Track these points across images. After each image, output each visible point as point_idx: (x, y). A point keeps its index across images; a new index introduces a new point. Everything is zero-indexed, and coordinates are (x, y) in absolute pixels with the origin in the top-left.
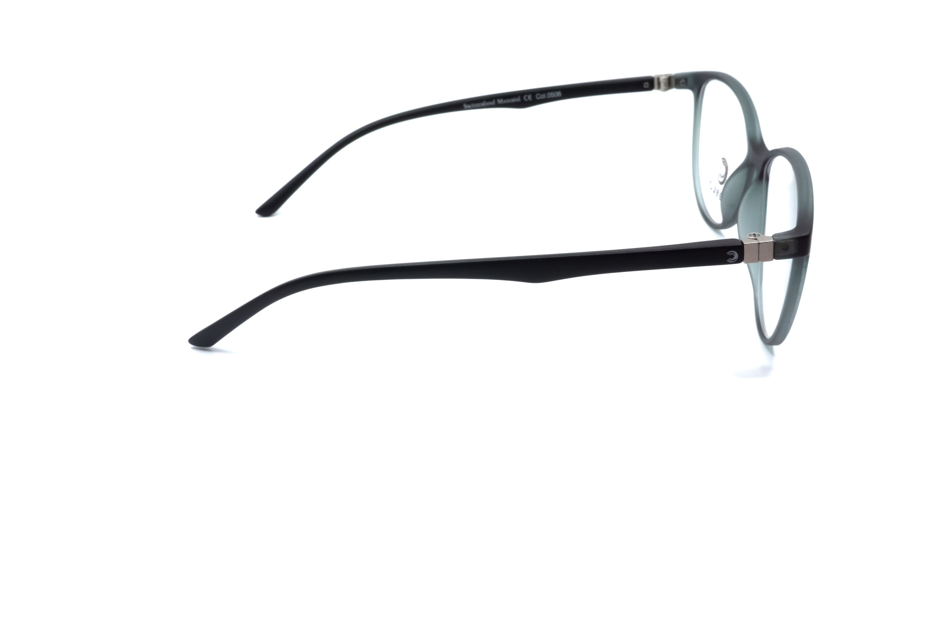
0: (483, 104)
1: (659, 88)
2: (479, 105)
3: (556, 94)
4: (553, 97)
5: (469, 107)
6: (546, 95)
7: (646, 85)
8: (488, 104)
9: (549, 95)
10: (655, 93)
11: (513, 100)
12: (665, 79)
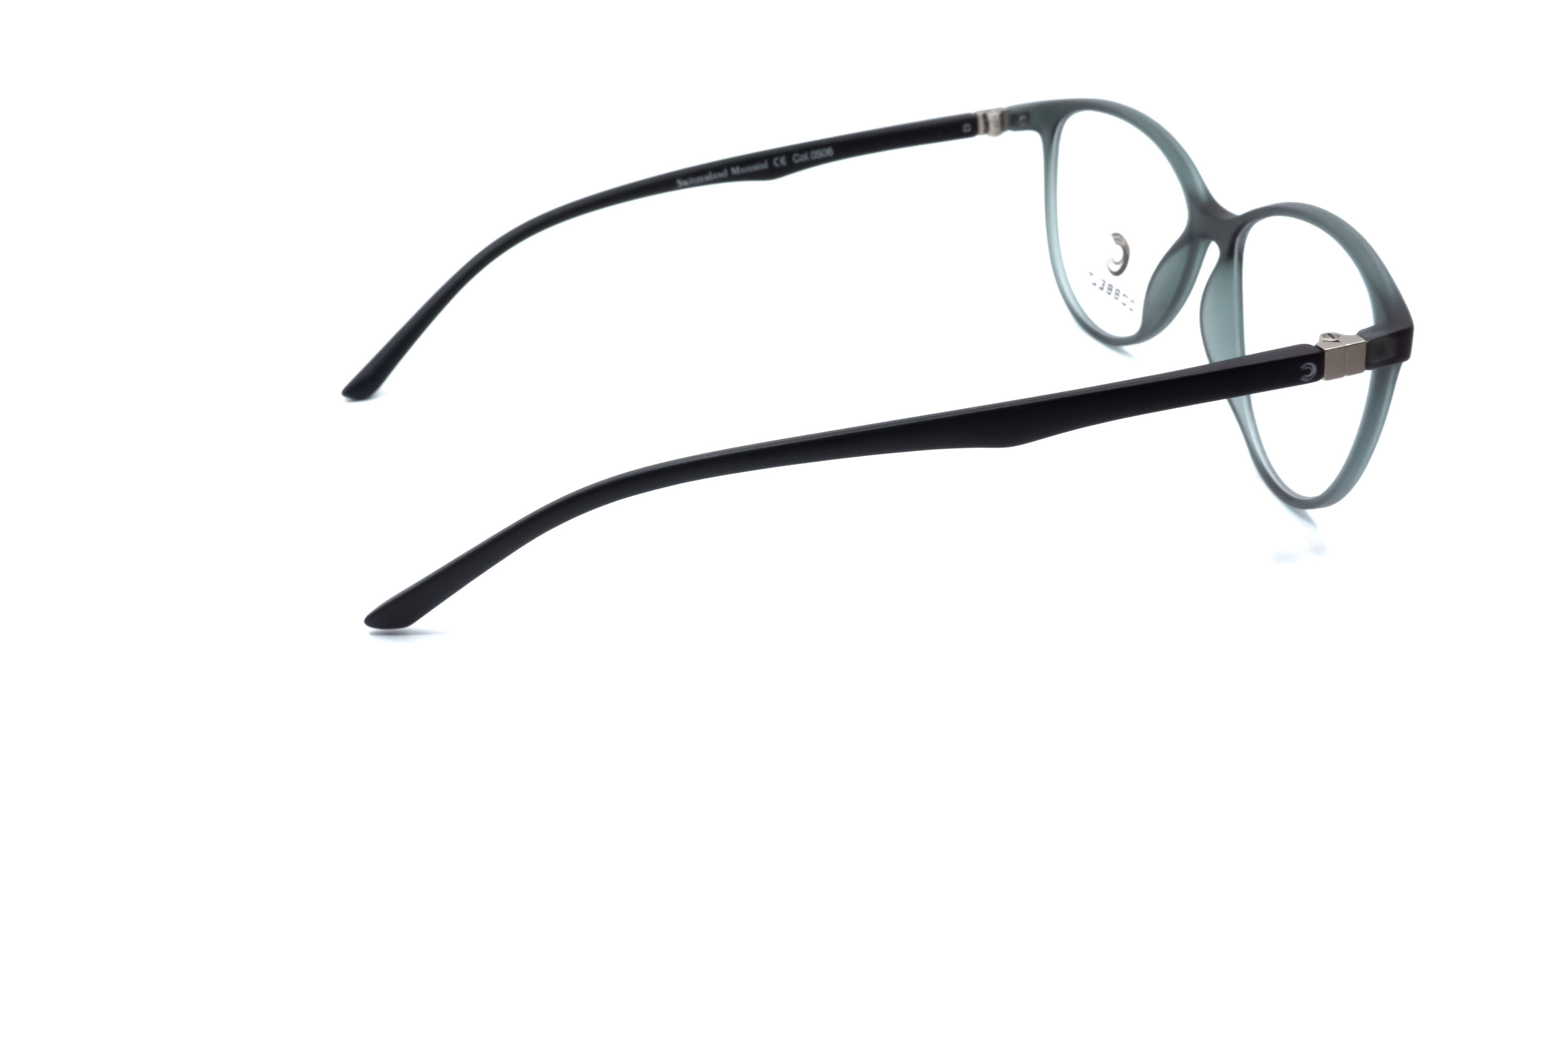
0: (708, 178)
1: (987, 130)
2: (700, 179)
3: (825, 153)
4: (819, 157)
5: (686, 183)
6: (809, 155)
7: (967, 128)
8: (716, 176)
9: (813, 155)
10: (980, 141)
11: (756, 168)
12: (995, 117)
